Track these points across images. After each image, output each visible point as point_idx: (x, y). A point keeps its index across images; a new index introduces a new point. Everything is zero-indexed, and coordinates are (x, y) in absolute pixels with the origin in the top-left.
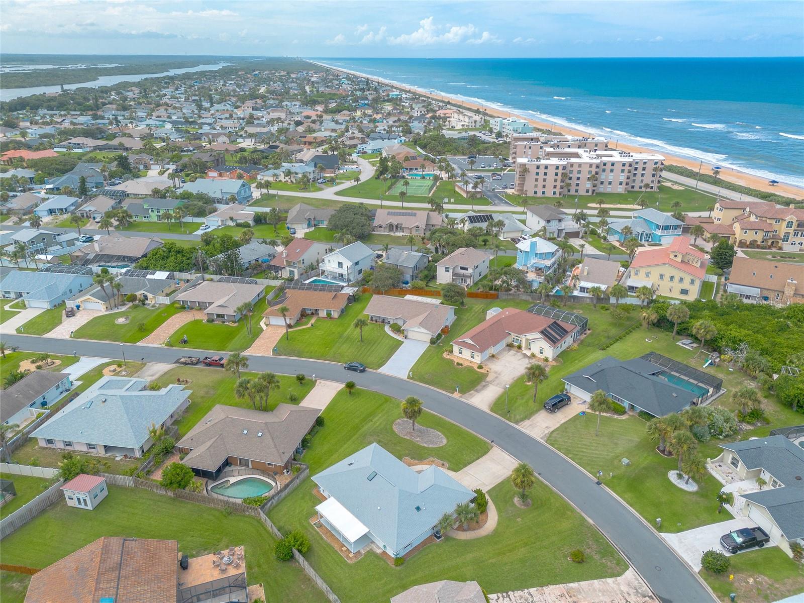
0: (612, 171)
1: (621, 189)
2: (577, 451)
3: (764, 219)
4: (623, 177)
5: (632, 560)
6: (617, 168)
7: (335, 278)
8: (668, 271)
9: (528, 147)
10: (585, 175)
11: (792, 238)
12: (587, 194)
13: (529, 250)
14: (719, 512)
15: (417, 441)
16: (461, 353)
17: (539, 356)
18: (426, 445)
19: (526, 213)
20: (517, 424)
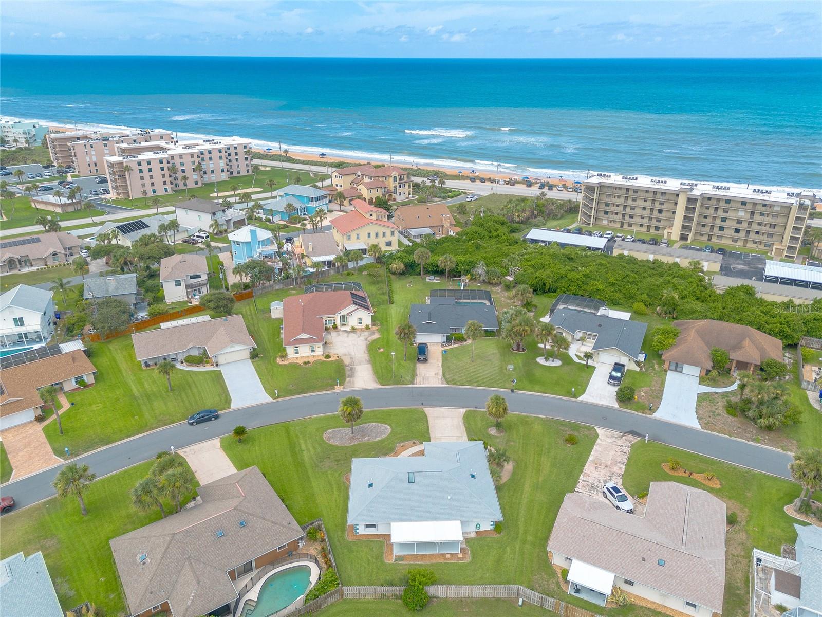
0: (211, 159)
1: (224, 177)
2: (476, 378)
3: (377, 178)
4: (222, 164)
5: (589, 422)
6: (215, 155)
7: (15, 344)
8: (373, 229)
9: (89, 147)
10: (189, 167)
11: (399, 190)
12: (197, 186)
13: (250, 240)
14: (587, 368)
15: (368, 440)
16: (297, 353)
17: (359, 327)
18: (379, 439)
19: (174, 212)
20: (413, 384)
